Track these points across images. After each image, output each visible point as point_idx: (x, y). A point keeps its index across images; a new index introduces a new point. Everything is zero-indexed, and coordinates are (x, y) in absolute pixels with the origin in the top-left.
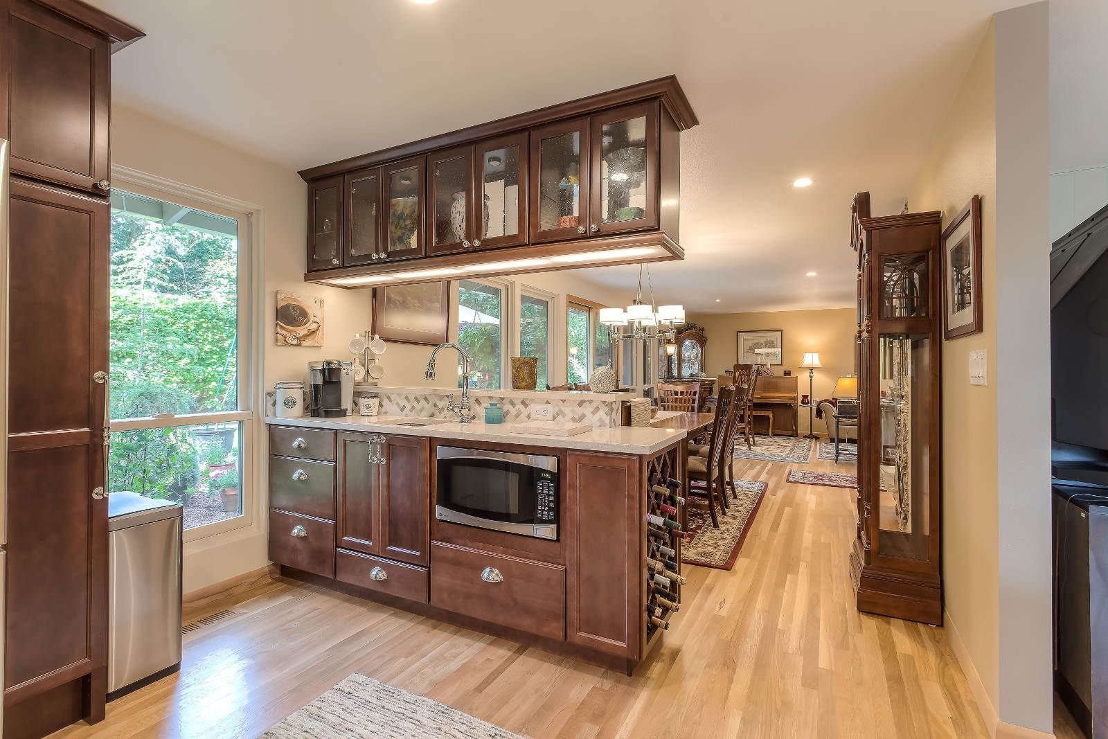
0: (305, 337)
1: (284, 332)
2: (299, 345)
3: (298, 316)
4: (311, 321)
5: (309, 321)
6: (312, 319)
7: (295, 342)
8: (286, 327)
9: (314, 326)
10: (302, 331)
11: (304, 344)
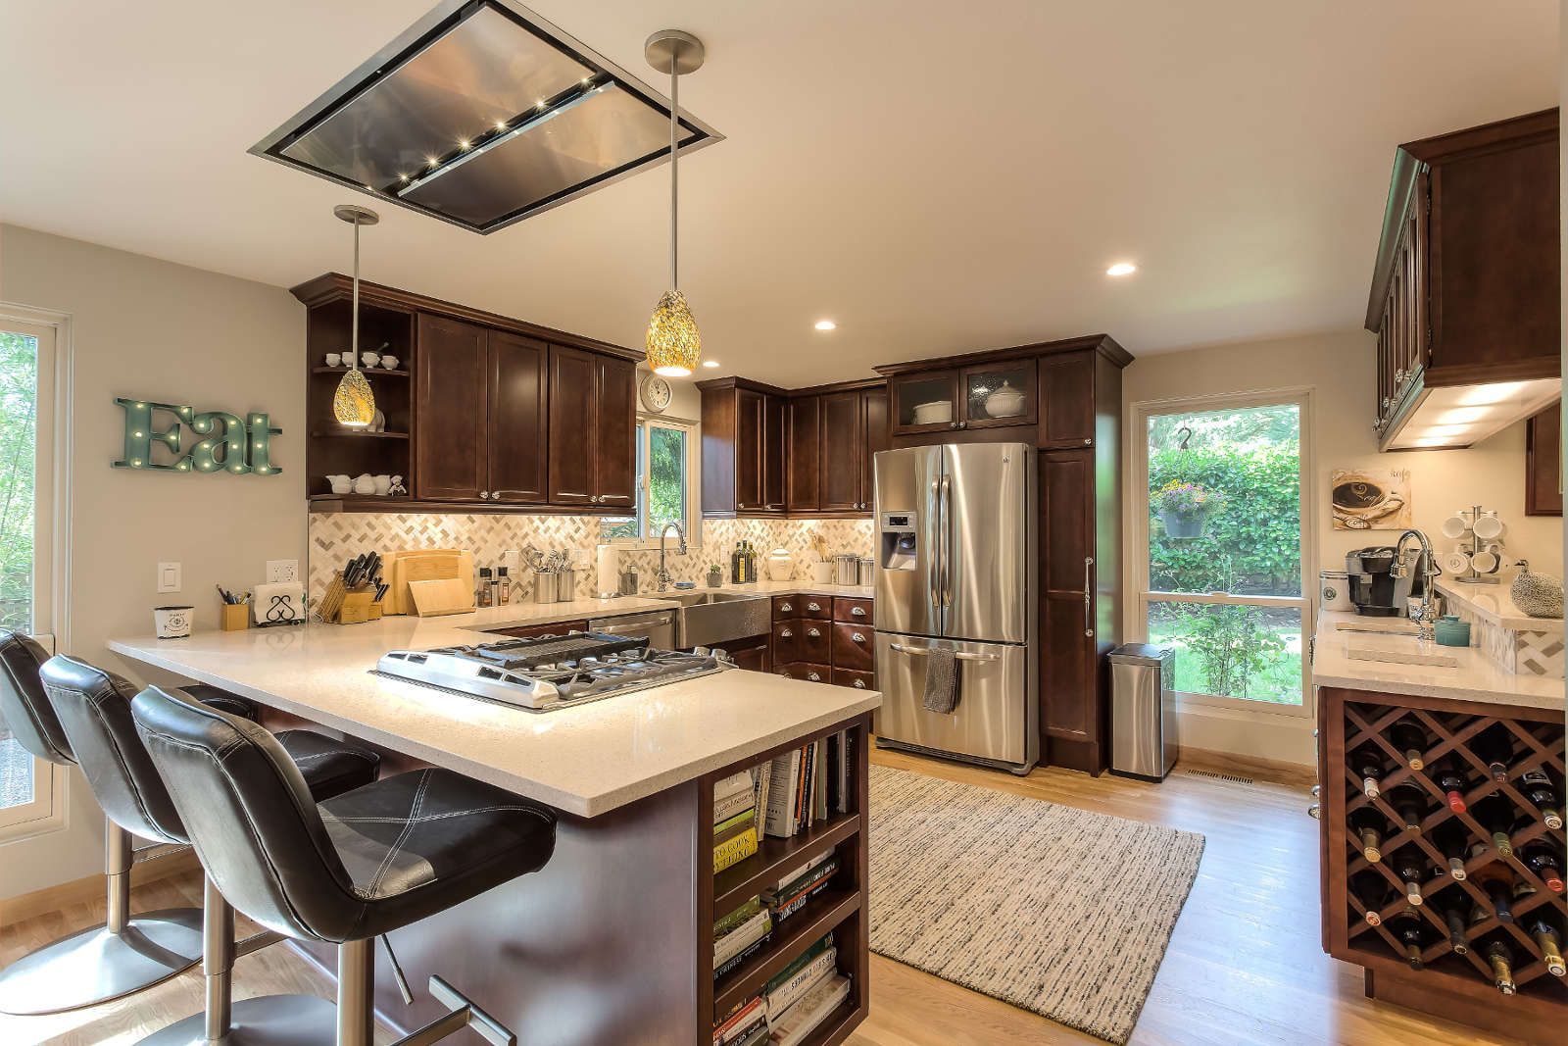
0: (1376, 519)
1: (1341, 515)
2: (1369, 528)
3: (1364, 496)
4: (1386, 500)
5: (1383, 499)
6: (1388, 496)
7: (1361, 525)
8: (1348, 509)
9: (1393, 505)
10: (1371, 512)
11: (1376, 527)
